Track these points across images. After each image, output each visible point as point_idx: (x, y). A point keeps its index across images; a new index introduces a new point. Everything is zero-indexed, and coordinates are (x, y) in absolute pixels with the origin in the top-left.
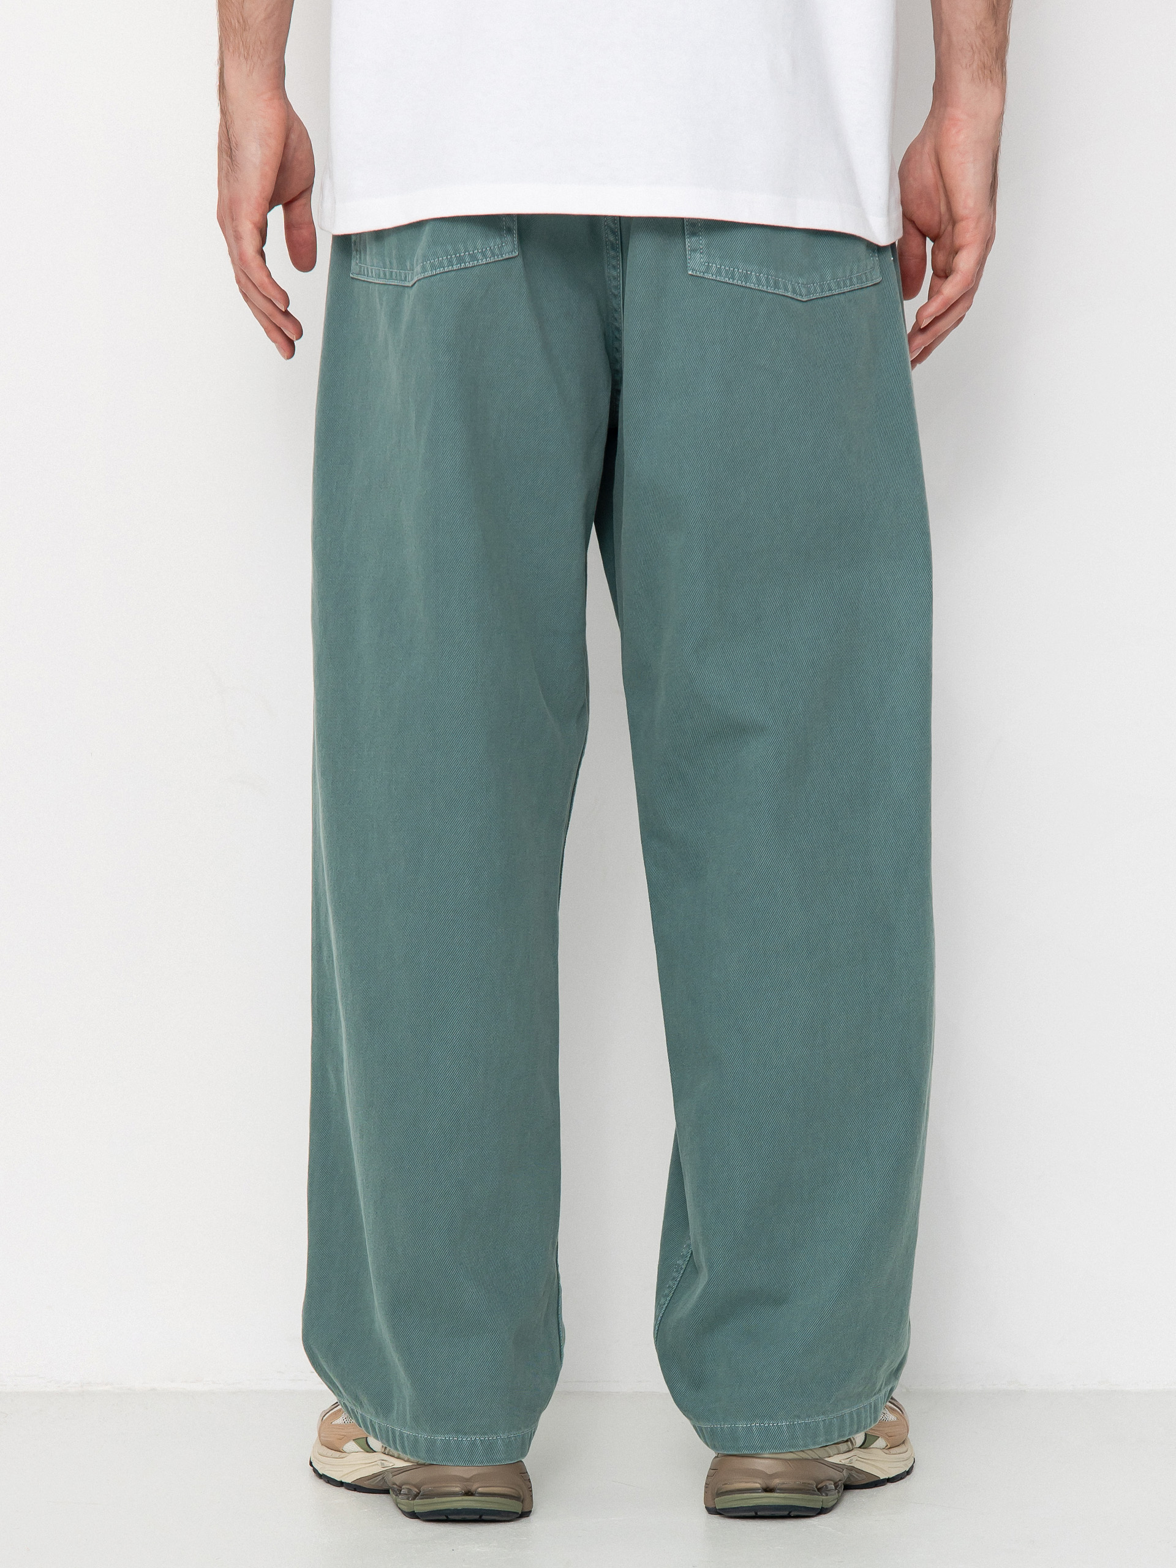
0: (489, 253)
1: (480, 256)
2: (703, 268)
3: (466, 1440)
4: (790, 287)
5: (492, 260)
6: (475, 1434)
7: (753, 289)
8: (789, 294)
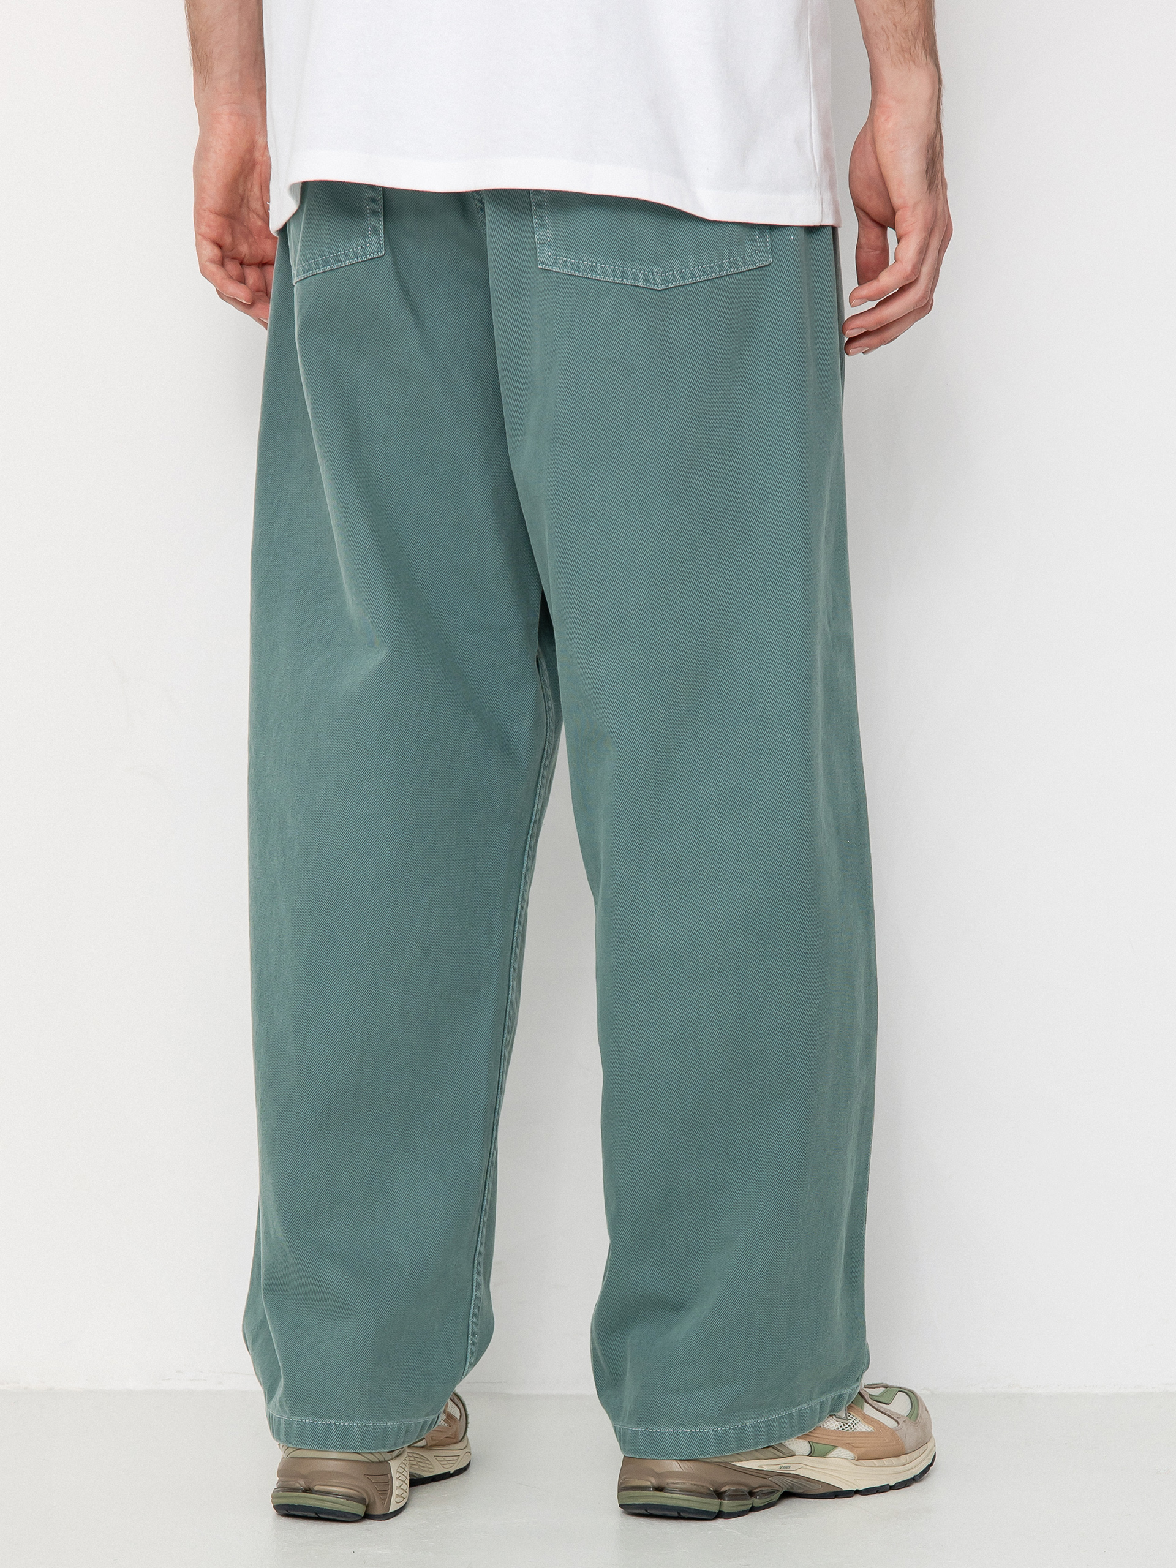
0: (351, 255)
1: (342, 258)
2: (551, 261)
3: (321, 1423)
4: (641, 277)
5: (355, 261)
6: (330, 1418)
7: (599, 280)
8: (640, 284)
